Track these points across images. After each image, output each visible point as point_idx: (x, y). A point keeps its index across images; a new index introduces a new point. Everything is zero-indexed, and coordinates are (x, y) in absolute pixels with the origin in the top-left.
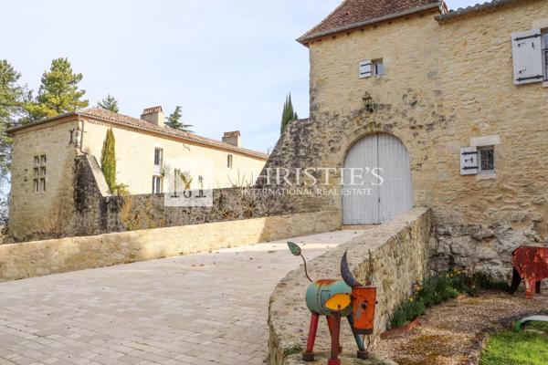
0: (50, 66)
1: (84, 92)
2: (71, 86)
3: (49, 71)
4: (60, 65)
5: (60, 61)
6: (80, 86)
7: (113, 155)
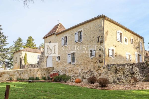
0: (28, 38)
1: (34, 43)
2: (32, 42)
3: (28, 39)
4: (30, 38)
5: (30, 37)
6: (34, 42)
7: (26, 57)
